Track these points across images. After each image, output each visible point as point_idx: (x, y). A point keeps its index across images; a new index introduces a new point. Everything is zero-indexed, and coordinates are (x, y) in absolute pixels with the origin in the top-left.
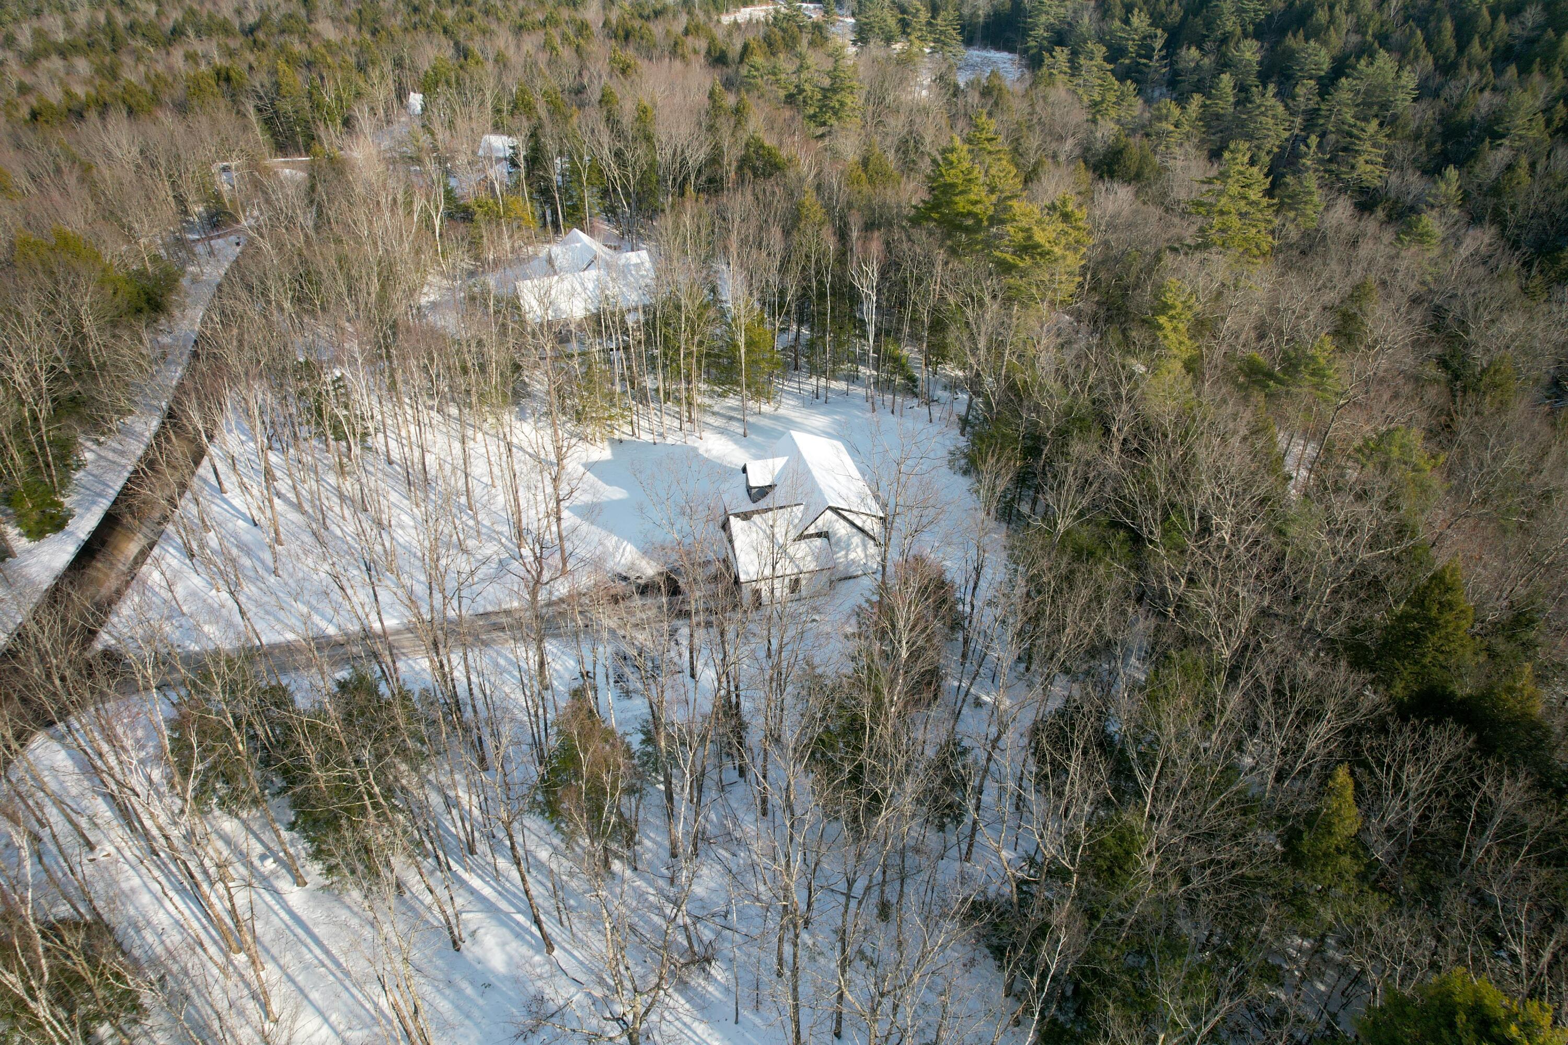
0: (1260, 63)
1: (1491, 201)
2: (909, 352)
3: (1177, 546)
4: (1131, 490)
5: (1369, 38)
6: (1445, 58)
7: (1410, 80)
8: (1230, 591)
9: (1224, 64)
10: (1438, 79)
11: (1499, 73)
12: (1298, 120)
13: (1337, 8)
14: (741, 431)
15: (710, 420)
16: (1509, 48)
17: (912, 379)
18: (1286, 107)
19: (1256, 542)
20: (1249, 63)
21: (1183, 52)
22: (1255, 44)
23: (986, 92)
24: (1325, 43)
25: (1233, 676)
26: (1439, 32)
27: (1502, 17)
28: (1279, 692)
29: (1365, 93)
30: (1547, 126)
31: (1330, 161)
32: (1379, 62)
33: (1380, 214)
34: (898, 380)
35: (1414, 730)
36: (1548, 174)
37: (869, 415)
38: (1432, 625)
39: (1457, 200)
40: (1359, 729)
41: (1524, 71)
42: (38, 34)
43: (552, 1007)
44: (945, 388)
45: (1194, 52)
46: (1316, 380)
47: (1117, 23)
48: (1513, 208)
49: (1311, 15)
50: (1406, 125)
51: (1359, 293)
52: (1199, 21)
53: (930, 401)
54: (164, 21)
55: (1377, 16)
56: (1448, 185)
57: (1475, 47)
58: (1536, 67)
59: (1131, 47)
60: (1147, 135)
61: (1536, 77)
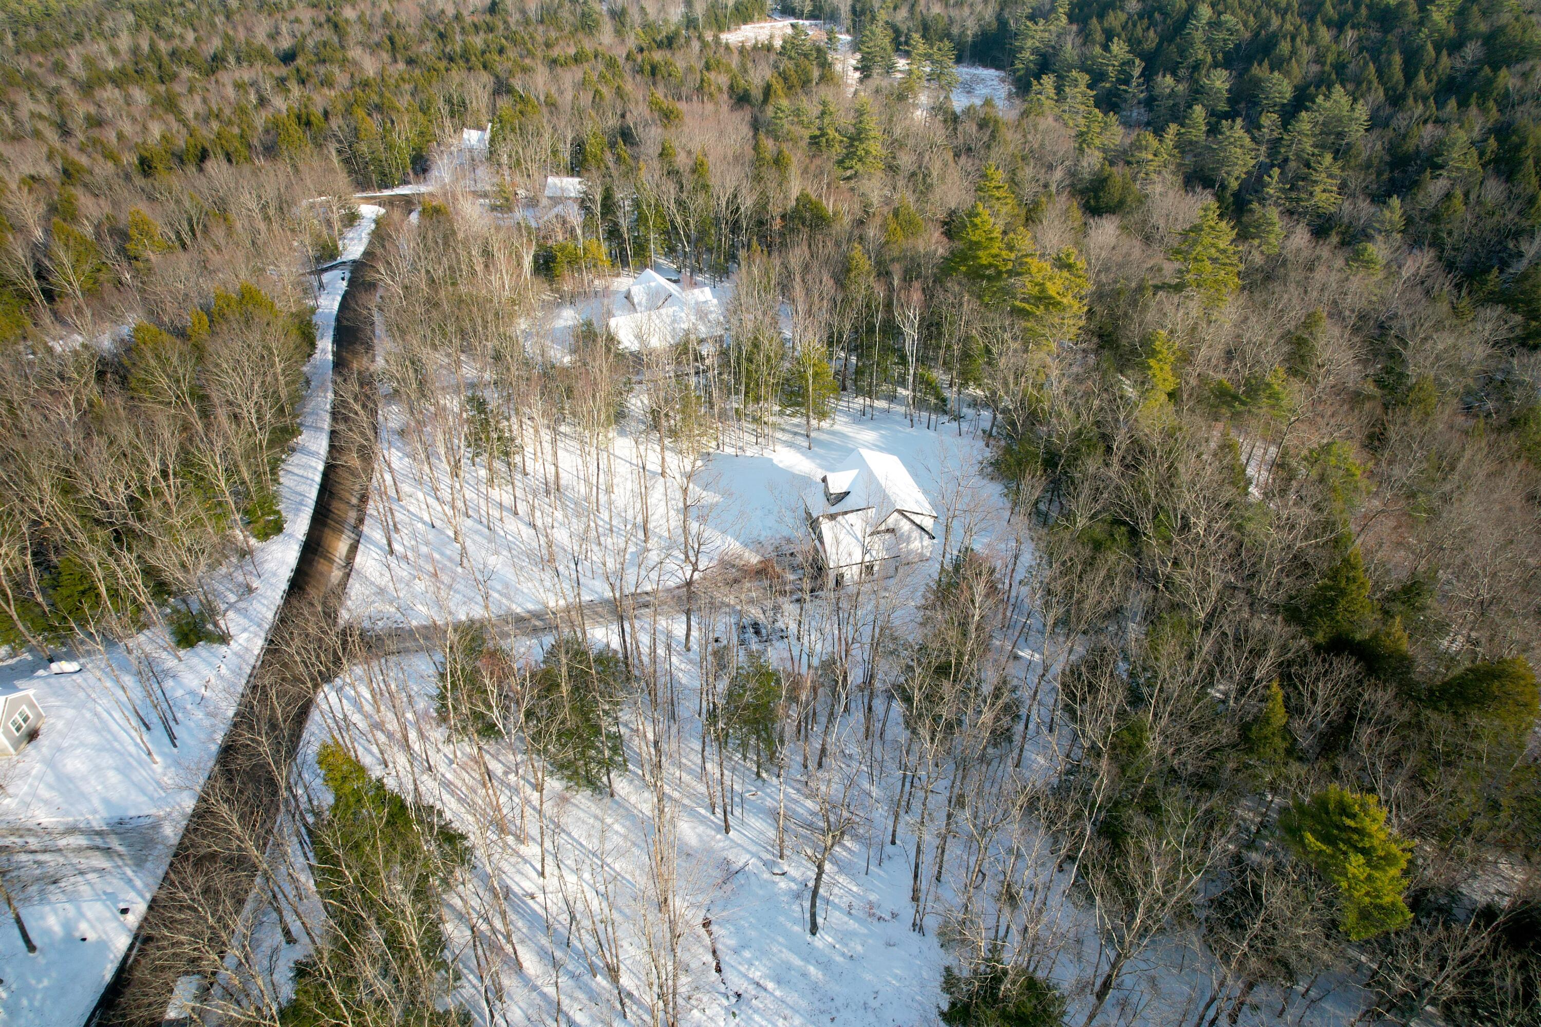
0: (1229, 91)
1: (1430, 228)
2: (939, 375)
3: (1164, 538)
4: (1129, 494)
5: (1327, 68)
6: (1394, 90)
7: (1362, 112)
8: (1204, 571)
9: (1197, 93)
10: (1388, 110)
11: (1440, 105)
12: (1263, 148)
13: (1298, 40)
14: (806, 444)
15: (779, 435)
16: (1451, 79)
17: (944, 400)
18: (1253, 139)
19: (1222, 536)
20: (1219, 91)
21: (1159, 79)
22: (1225, 73)
23: (983, 124)
24: (1287, 74)
25: (1206, 629)
26: (1390, 65)
27: (1445, 52)
28: (1237, 639)
29: (1323, 124)
30: (1480, 158)
31: (1291, 189)
32: (1335, 96)
33: (1334, 239)
34: (933, 401)
35: (1324, 661)
36: (1479, 202)
37: (909, 430)
38: (1342, 593)
39: (1400, 225)
40: (1290, 664)
41: (1463, 104)
42: (89, 62)
43: (736, 867)
44: (969, 406)
45: (1169, 80)
46: (1272, 402)
47: (1098, 50)
48: (1450, 233)
49: (1275, 45)
50: (1359, 154)
51: (1310, 321)
52: (1173, 48)
53: (958, 418)
54: (204, 47)
55: (1334, 47)
56: (1392, 212)
57: (1421, 81)
58: (1473, 100)
59: (1112, 72)
60: (1128, 163)
61: (1473, 110)
